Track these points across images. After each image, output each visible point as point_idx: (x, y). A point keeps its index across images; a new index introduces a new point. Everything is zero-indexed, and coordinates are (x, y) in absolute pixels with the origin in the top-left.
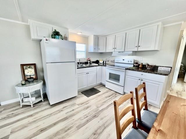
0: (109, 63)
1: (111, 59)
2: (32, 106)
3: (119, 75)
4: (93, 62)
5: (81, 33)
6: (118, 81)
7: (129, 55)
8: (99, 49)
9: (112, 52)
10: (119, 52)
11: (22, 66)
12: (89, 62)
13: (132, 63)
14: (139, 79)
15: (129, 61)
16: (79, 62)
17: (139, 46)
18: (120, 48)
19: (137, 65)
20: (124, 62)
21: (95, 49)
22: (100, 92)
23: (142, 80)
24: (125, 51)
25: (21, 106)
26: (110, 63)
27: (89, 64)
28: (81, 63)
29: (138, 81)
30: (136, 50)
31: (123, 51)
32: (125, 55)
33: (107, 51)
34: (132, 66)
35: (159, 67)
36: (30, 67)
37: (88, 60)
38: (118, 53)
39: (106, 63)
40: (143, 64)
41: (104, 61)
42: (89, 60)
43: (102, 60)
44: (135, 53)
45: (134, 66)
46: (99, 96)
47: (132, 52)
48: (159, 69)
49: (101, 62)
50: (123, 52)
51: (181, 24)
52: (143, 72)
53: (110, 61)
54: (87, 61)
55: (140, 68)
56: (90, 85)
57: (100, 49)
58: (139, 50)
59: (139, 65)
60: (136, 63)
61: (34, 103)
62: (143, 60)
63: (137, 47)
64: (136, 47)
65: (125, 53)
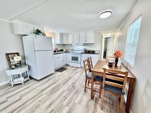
0: (70, 51)
1: (71, 48)
2: (23, 84)
3: (78, 57)
4: (60, 51)
5: (52, 31)
6: (78, 61)
7: (82, 46)
8: (63, 42)
9: (72, 44)
11: (7, 55)
12: (57, 51)
13: (84, 50)
15: (81, 49)
17: (86, 41)
18: (76, 41)
19: (86, 51)
20: (79, 50)
21: (61, 42)
22: (68, 69)
25: (12, 86)
27: (57, 52)
32: (80, 45)
33: (69, 43)
34: (83, 52)
35: (95, 51)
36: (14, 55)
38: (75, 44)
39: (68, 51)
40: (89, 50)
41: (66, 50)
42: (57, 49)
44: (85, 44)
45: (84, 52)
46: (68, 70)
49: (64, 50)
50: (78, 44)
51: (101, 32)
52: (89, 54)
53: (70, 50)
54: (55, 50)
55: (88, 52)
56: (60, 66)
58: (86, 43)
59: (87, 51)
60: (86, 50)
61: (24, 81)
62: (89, 48)
65: (80, 44)
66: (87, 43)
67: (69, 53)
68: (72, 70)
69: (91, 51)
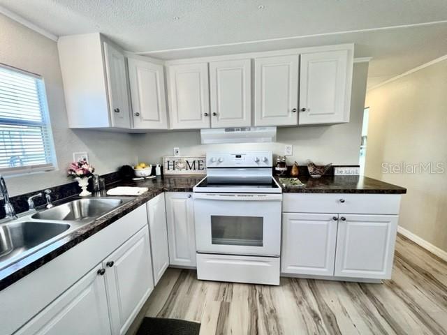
0: (177, 172)
8: (138, 115)
9: (199, 130)
10: (228, 129)
13: (270, 164)
14: (335, 219)
15: (258, 161)
17: (304, 110)
19: (284, 169)
20: (238, 163)
21: (117, 111)
22: (198, 324)
23: (343, 219)
26: (184, 172)
27: (85, 193)
29: (328, 225)
30: (291, 120)
32: (252, 139)
33: (175, 126)
34: (268, 174)
35: (336, 170)
37: (74, 177)
38: (223, 132)
39: (166, 172)
41: (154, 168)
43: (148, 165)
45: (275, 173)
47: (275, 130)
48: (336, 173)
49: (143, 171)
50: (243, 129)
52: (345, 192)
57: (143, 113)
58: (301, 122)
59: (290, 168)
60: (283, 164)
63: (296, 113)
64: (294, 111)
65: (253, 131)
66: (305, 119)
67: (191, 190)
69: (315, 170)
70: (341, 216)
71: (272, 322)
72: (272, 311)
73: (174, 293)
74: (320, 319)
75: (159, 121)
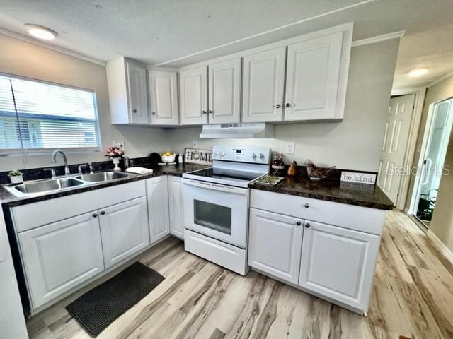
1: (201, 148)
5: (56, 33)
6: (227, 230)
7: (256, 135)
8: (154, 114)
10: (223, 125)
12: (116, 161)
13: (267, 161)
14: (299, 224)
15: (255, 157)
16: (63, 165)
17: (288, 105)
19: (280, 167)
20: (241, 157)
21: (135, 111)
22: (164, 278)
23: (308, 226)
24: (244, 121)
26: (198, 162)
27: (117, 169)
28: (74, 169)
29: (293, 229)
30: (276, 117)
31: (237, 121)
32: (245, 135)
33: (184, 122)
35: (343, 173)
37: (110, 156)
38: (219, 127)
39: (186, 161)
40: (299, 164)
43: (172, 154)
44: (274, 128)
45: (272, 171)
47: (263, 127)
49: (168, 158)
50: (235, 125)
51: (398, 40)
52: (310, 196)
53: (196, 156)
54: (106, 159)
57: (159, 113)
58: (287, 118)
59: (287, 167)
60: (279, 162)
62: (299, 152)
63: (281, 109)
64: (278, 106)
65: (243, 127)
66: (290, 116)
67: (181, 176)
68: (184, 310)
69: (312, 171)
70: (306, 222)
71: (215, 299)
72: (222, 291)
73: (164, 254)
74: (258, 314)
75: (171, 118)
